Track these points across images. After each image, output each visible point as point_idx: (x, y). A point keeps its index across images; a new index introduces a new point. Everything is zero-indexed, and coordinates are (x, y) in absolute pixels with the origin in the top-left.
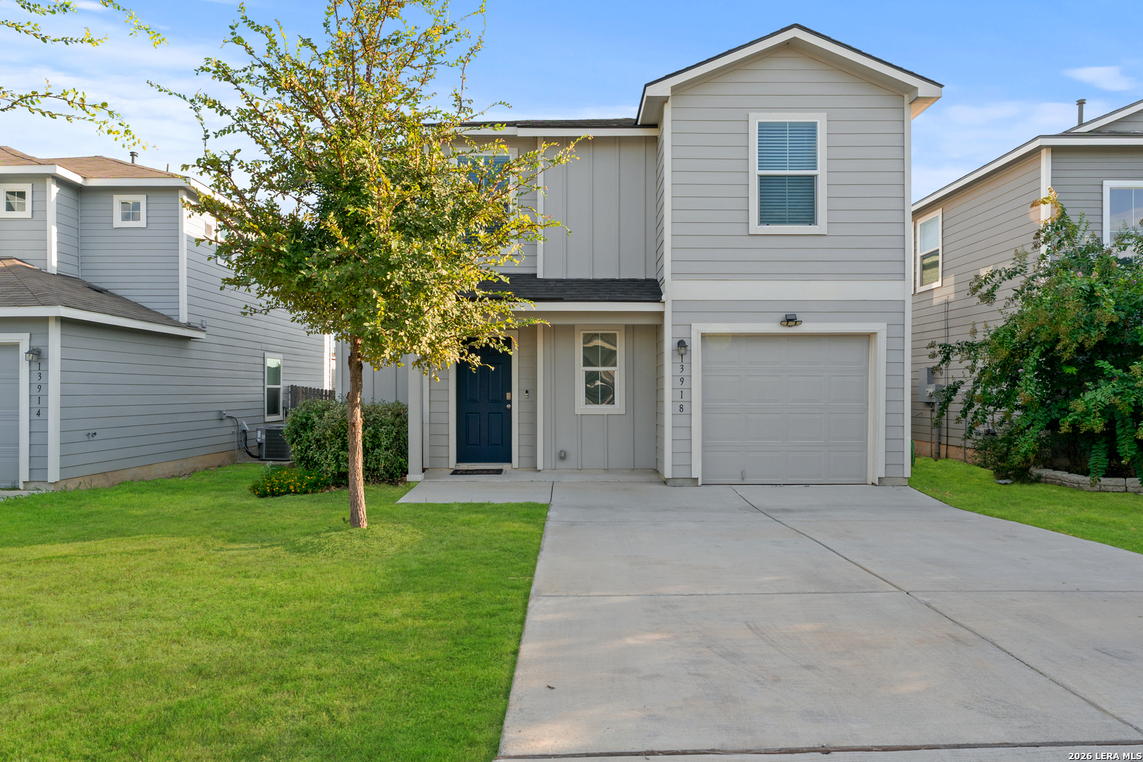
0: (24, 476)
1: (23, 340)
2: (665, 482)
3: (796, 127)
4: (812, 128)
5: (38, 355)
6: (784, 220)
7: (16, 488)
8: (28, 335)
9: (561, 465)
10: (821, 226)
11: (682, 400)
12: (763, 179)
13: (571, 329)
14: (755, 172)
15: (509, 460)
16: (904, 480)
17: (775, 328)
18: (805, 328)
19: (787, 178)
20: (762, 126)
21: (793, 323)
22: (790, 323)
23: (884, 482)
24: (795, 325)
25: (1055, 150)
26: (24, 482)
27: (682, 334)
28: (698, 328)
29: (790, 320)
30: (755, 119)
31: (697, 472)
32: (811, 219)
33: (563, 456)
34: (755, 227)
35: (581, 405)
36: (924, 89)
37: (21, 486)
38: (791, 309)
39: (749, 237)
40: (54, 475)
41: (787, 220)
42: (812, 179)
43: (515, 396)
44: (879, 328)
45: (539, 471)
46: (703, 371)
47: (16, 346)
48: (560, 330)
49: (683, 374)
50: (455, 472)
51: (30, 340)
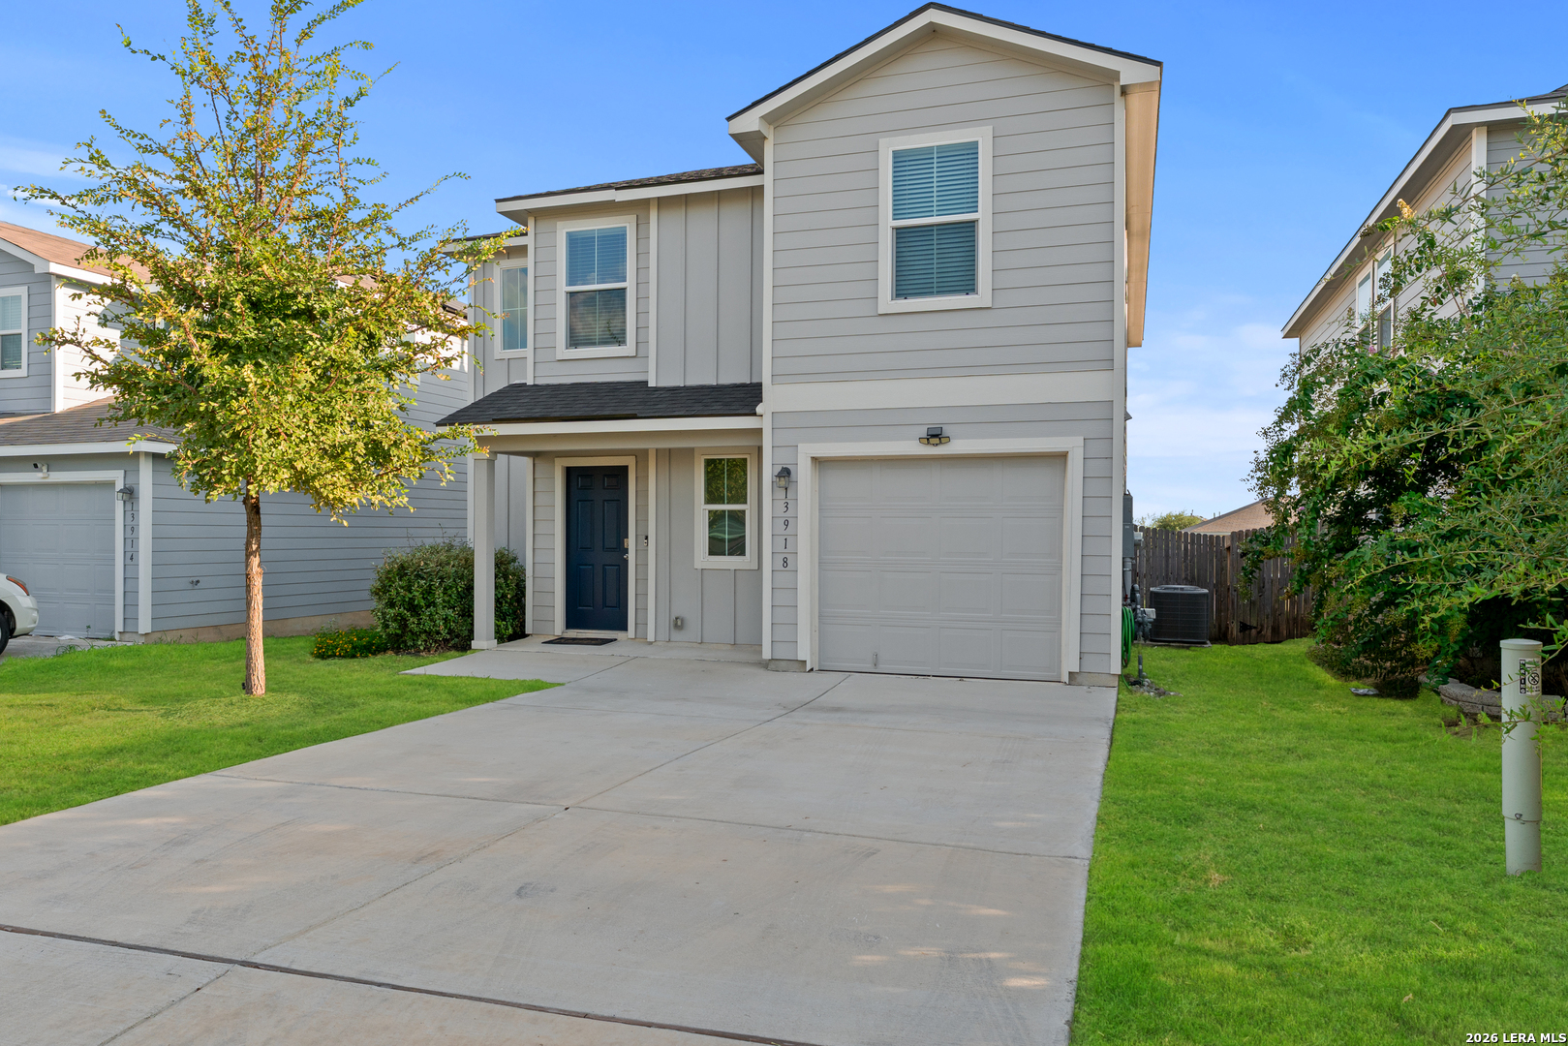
0: (119, 627)
1: (117, 476)
2: (765, 665)
3: (947, 152)
4: (971, 150)
5: (130, 493)
6: (931, 290)
7: (112, 639)
8: (123, 471)
9: (677, 636)
10: (983, 296)
11: (786, 551)
12: (899, 232)
13: (690, 452)
14: (888, 223)
15: (625, 628)
16: (1112, 678)
17: (915, 448)
18: (957, 446)
19: (935, 228)
20: (898, 156)
21: (936, 440)
22: (932, 441)
23: (1079, 679)
24: (941, 442)
25: (1493, 128)
26: (120, 633)
27: (784, 460)
28: (807, 451)
29: (935, 436)
30: (888, 147)
31: (804, 653)
32: (970, 287)
33: (678, 624)
34: (887, 302)
35: (702, 558)
36: (1130, 73)
37: (117, 637)
38: (934, 420)
39: (880, 318)
40: (145, 625)
41: (935, 290)
42: (973, 224)
43: (631, 543)
44: (1072, 444)
45: (651, 643)
46: (820, 510)
47: (111, 484)
48: (673, 457)
49: (788, 514)
50: (561, 641)
51: (125, 477)
